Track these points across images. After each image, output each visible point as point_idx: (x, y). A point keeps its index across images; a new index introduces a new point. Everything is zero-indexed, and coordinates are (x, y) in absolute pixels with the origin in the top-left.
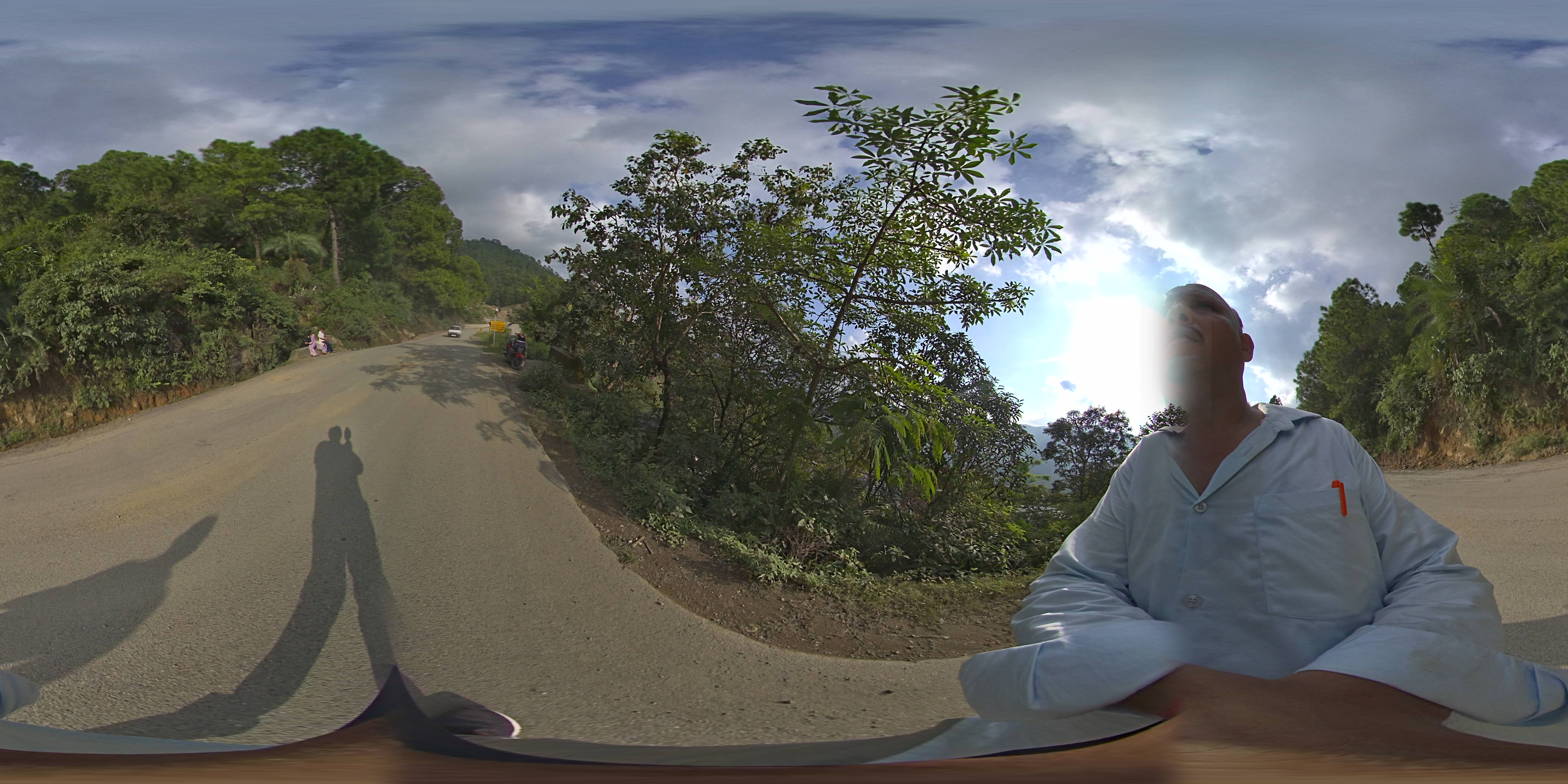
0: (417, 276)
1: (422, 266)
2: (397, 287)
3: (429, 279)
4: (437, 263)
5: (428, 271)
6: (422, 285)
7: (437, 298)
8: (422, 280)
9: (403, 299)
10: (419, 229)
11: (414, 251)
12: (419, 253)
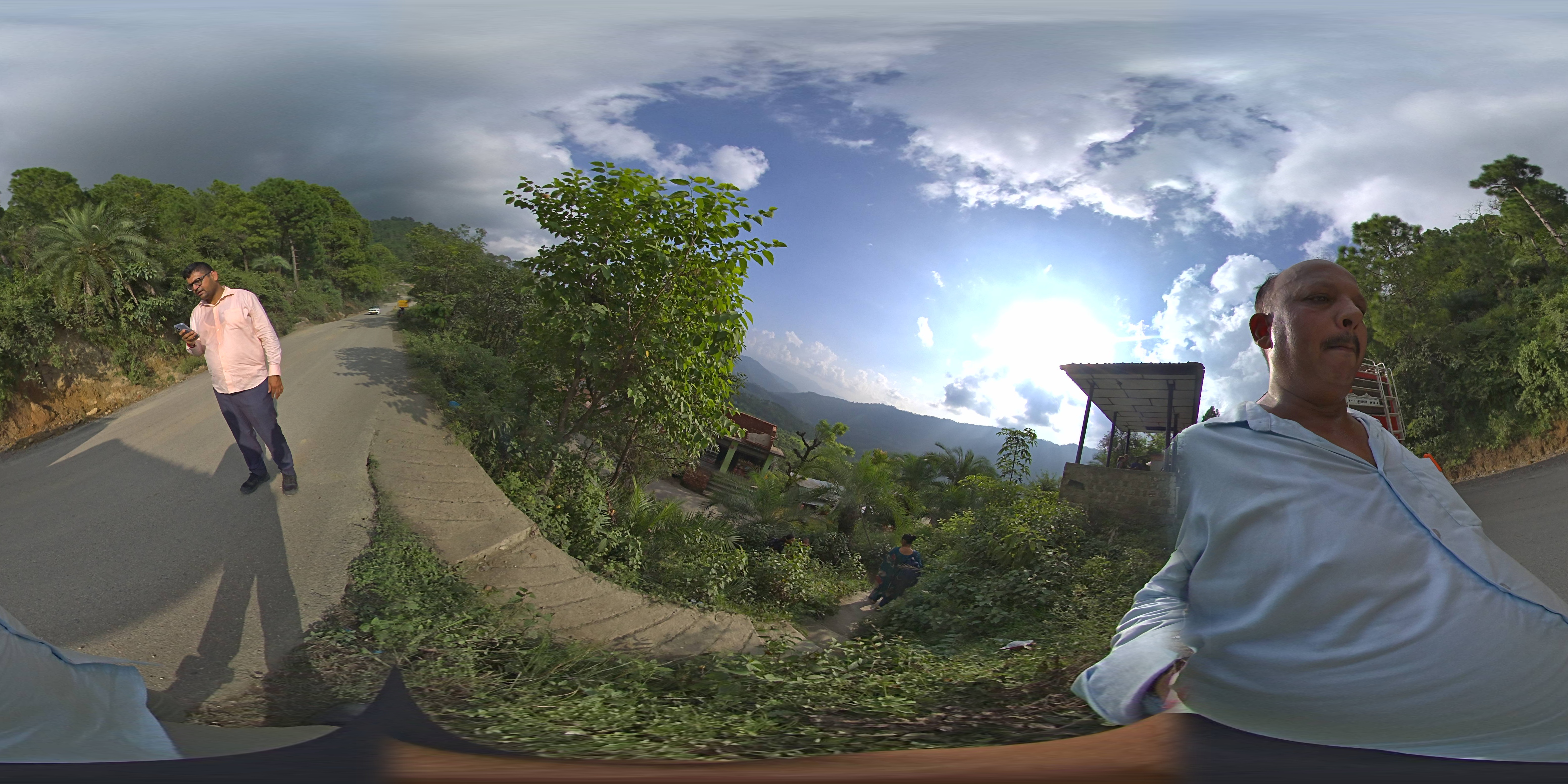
0: (342, 274)
1: (346, 267)
2: (330, 282)
3: (351, 275)
4: (357, 262)
5: (350, 269)
6: (347, 279)
7: (359, 287)
8: (346, 276)
9: (335, 291)
10: (340, 239)
11: (339, 256)
12: (342, 257)
